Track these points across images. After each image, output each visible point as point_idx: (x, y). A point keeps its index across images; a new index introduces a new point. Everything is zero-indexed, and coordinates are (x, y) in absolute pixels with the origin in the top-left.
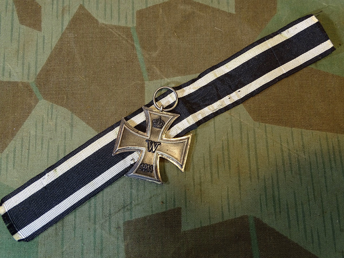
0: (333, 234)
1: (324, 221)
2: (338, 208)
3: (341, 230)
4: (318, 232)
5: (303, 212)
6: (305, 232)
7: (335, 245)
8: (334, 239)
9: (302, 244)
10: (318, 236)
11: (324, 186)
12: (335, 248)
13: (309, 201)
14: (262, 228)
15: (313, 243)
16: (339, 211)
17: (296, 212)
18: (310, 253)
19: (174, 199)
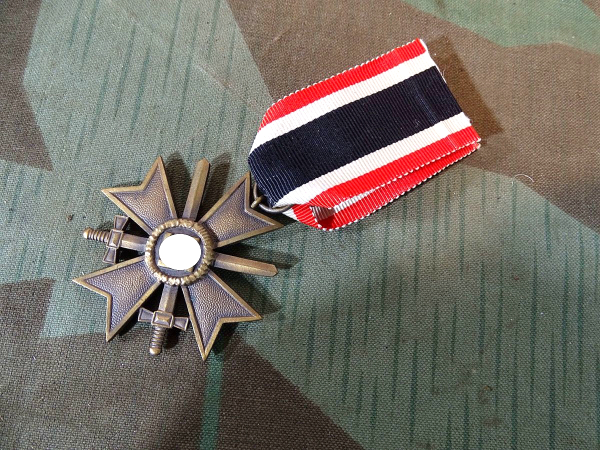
0: (412, 397)
1: (396, 362)
2: (435, 336)
3: (434, 391)
4: (376, 388)
5: (349, 332)
6: (345, 381)
7: (412, 425)
8: (413, 410)
9: (330, 412)
10: (375, 396)
11: (411, 277)
12: (412, 434)
13: (368, 308)
14: (240, 356)
15: (358, 412)
16: (436, 343)
17: (332, 329)
18: (346, 436)
19: (43, 257)
